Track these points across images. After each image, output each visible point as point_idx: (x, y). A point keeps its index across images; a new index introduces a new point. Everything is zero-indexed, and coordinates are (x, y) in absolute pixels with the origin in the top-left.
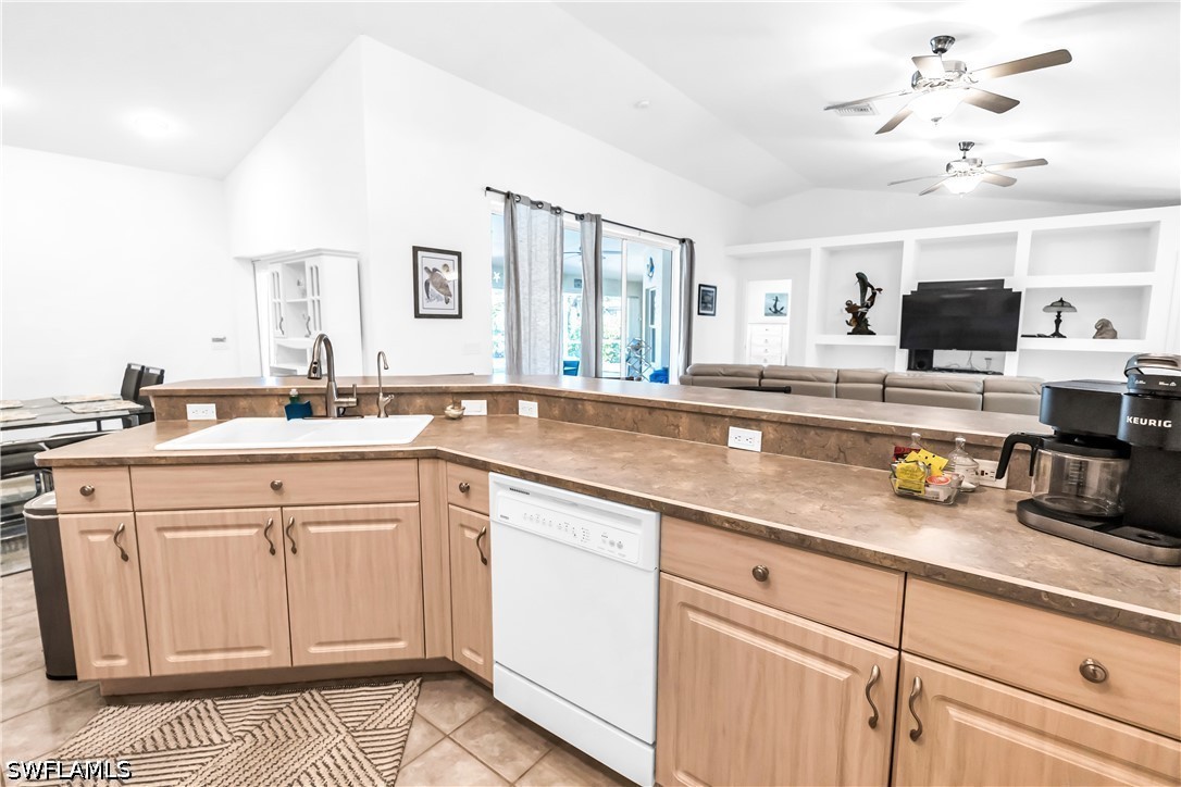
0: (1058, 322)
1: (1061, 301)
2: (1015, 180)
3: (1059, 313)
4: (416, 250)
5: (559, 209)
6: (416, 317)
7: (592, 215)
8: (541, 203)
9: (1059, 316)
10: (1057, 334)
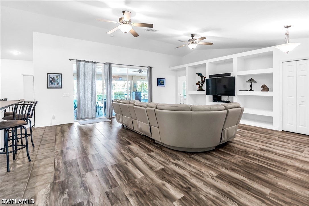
0: (251, 86)
1: (251, 79)
2: (213, 43)
3: (251, 83)
4: (48, 74)
5: (95, 62)
6: (47, 88)
7: (107, 63)
8: (89, 61)
9: (251, 84)
10: (251, 90)
